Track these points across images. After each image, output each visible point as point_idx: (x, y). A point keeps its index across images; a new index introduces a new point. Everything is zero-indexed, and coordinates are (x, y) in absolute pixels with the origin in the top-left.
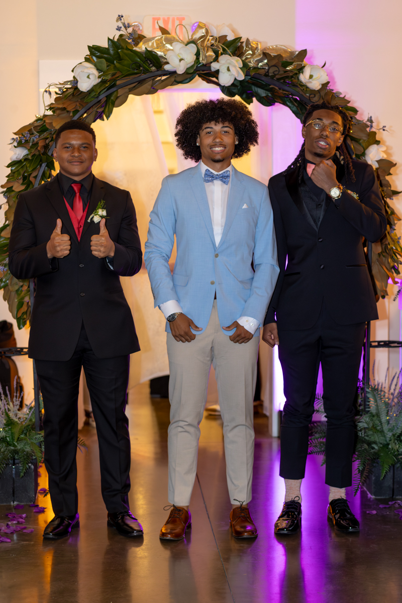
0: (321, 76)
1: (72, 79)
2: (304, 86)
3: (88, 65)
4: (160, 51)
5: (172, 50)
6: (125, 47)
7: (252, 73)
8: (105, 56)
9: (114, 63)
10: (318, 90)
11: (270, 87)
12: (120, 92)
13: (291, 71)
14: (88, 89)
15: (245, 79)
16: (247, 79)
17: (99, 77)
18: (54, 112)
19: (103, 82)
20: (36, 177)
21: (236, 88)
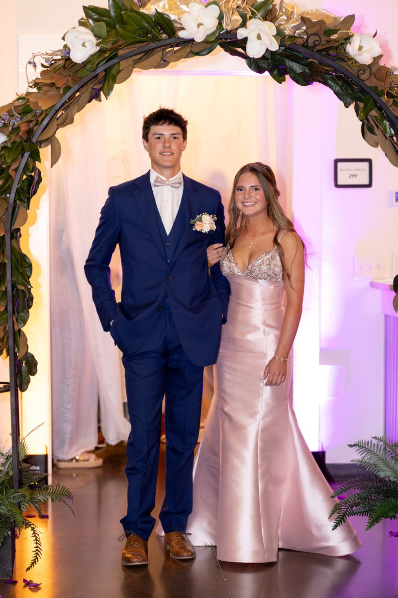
0: (373, 48)
1: (62, 48)
2: (352, 59)
3: (83, 29)
4: (174, 14)
5: (189, 12)
6: (130, 8)
7: (288, 43)
8: (105, 18)
9: (115, 28)
10: (368, 65)
11: (308, 61)
12: (123, 64)
13: (336, 41)
14: (83, 60)
15: (278, 50)
16: (280, 51)
17: (97, 45)
18: (39, 89)
19: (101, 52)
20: (16, 170)
21: (266, 61)
